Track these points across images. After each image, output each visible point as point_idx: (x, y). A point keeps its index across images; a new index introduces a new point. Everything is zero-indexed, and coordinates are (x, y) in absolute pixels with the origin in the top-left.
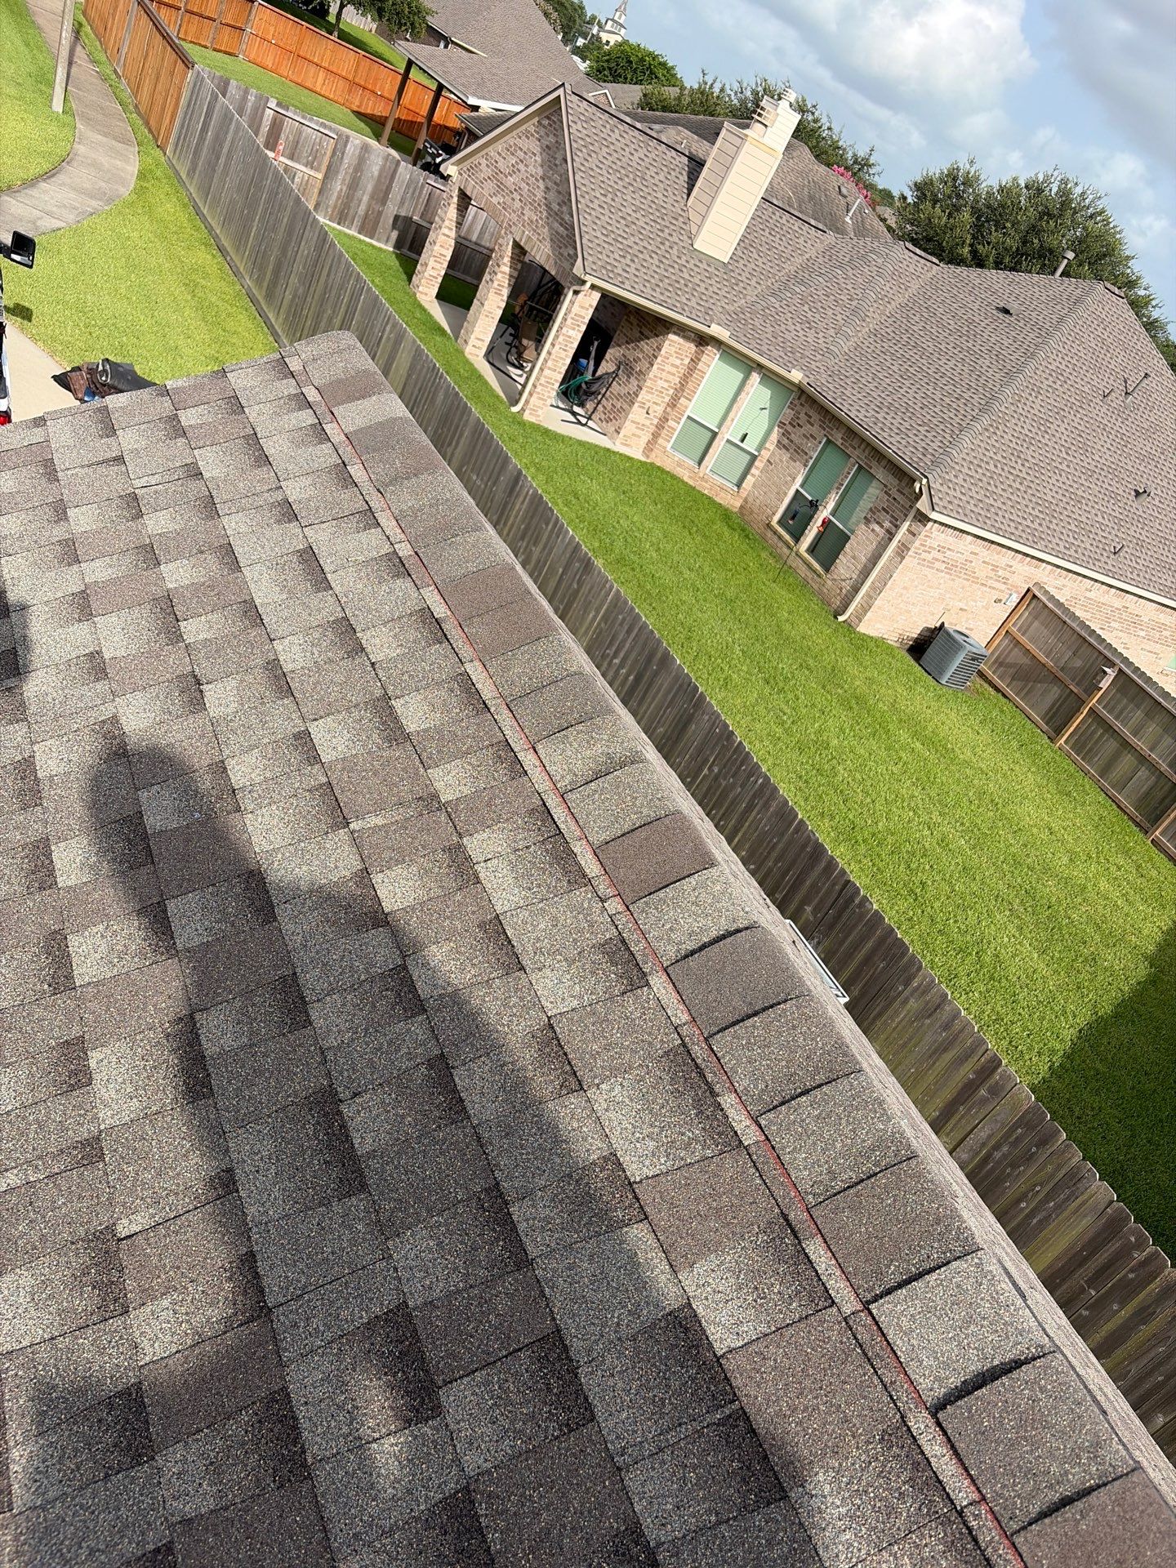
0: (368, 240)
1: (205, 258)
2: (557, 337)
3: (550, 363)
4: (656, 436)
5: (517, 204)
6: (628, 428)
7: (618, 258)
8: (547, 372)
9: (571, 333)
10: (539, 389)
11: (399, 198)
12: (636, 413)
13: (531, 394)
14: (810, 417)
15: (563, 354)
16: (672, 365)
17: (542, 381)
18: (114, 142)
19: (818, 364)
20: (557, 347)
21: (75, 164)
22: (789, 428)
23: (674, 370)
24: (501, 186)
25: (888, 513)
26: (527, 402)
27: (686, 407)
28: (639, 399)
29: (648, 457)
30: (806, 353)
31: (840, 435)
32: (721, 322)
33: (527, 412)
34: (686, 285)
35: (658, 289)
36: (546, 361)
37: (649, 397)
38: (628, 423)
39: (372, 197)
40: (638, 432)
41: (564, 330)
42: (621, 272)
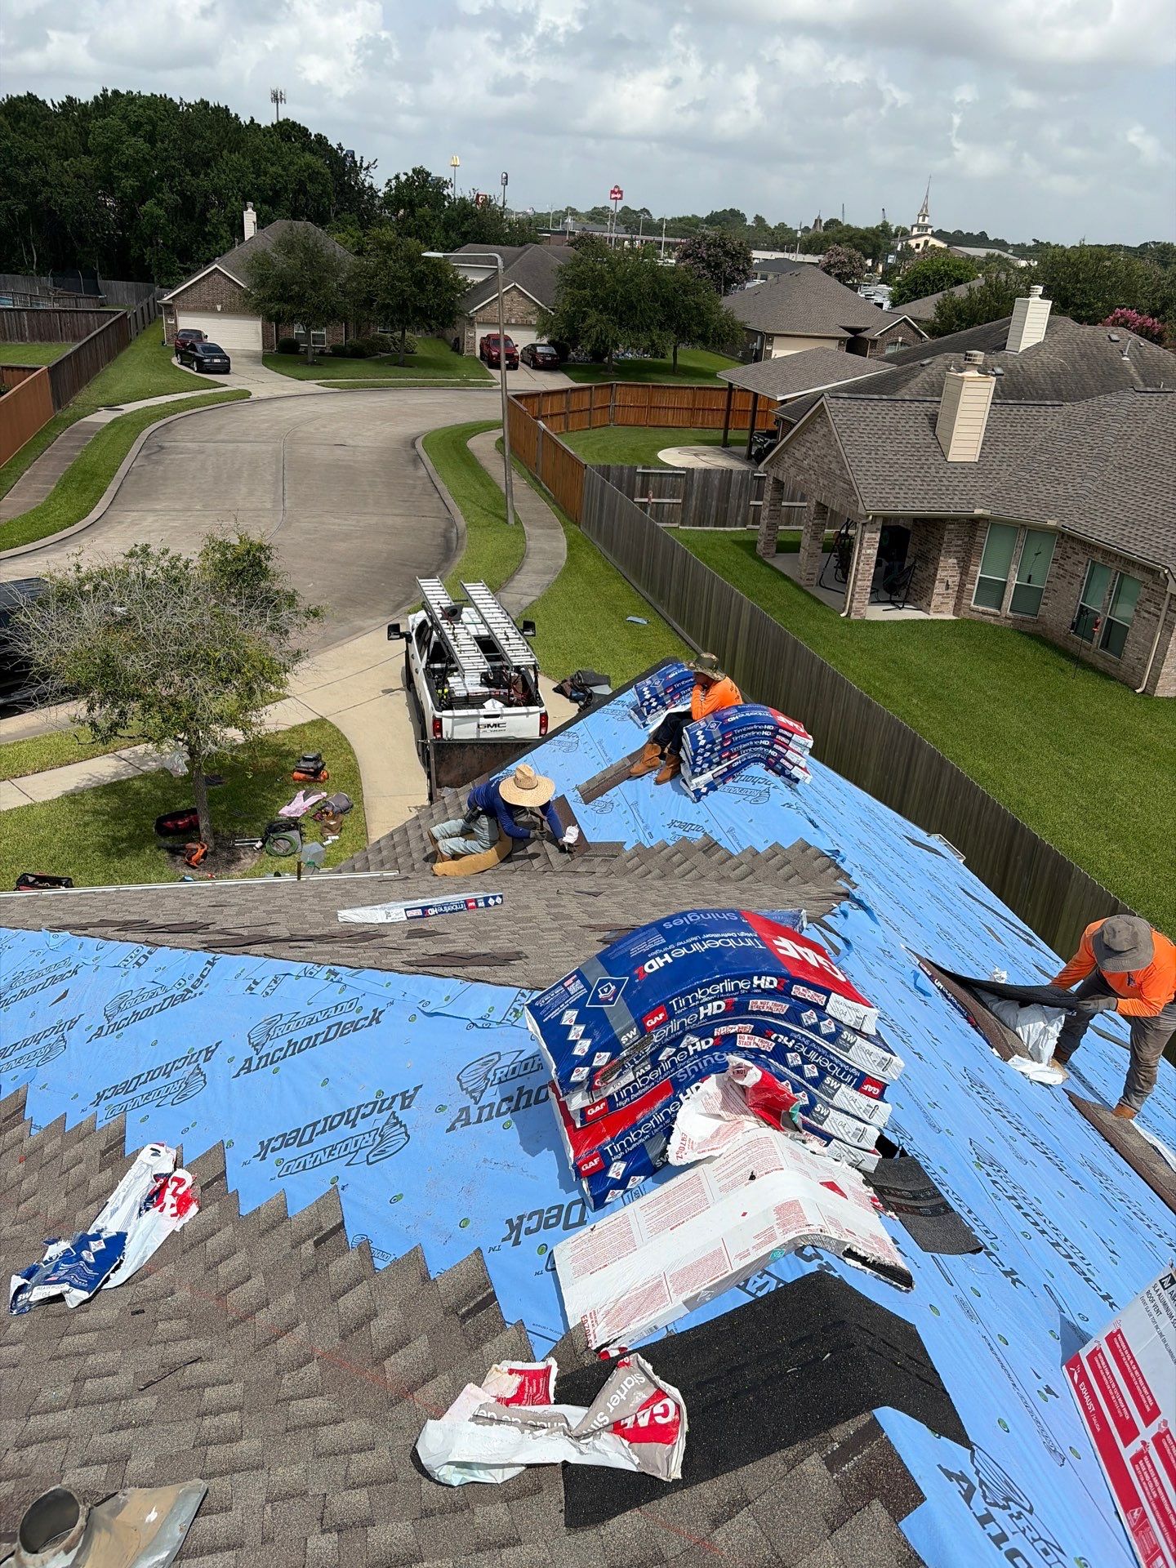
0: (722, 529)
1: (617, 587)
2: (859, 557)
3: (859, 577)
4: (959, 599)
5: (814, 477)
6: (936, 600)
7: (888, 491)
8: (859, 583)
9: (868, 551)
10: (857, 596)
11: (737, 493)
12: (939, 588)
13: (852, 601)
14: (1074, 549)
15: (867, 568)
16: (957, 546)
17: (857, 590)
18: (549, 531)
19: (1071, 509)
20: (861, 564)
21: (530, 555)
22: (1062, 562)
23: (958, 549)
24: (800, 469)
25: (1150, 601)
26: (850, 607)
27: (976, 571)
28: (938, 577)
29: (958, 616)
30: (1059, 503)
31: (1100, 555)
32: (983, 505)
33: (853, 614)
34: (948, 490)
35: (925, 501)
36: (856, 576)
37: (945, 573)
38: (934, 597)
39: (718, 500)
40: (946, 600)
41: (863, 552)
42: (893, 499)
